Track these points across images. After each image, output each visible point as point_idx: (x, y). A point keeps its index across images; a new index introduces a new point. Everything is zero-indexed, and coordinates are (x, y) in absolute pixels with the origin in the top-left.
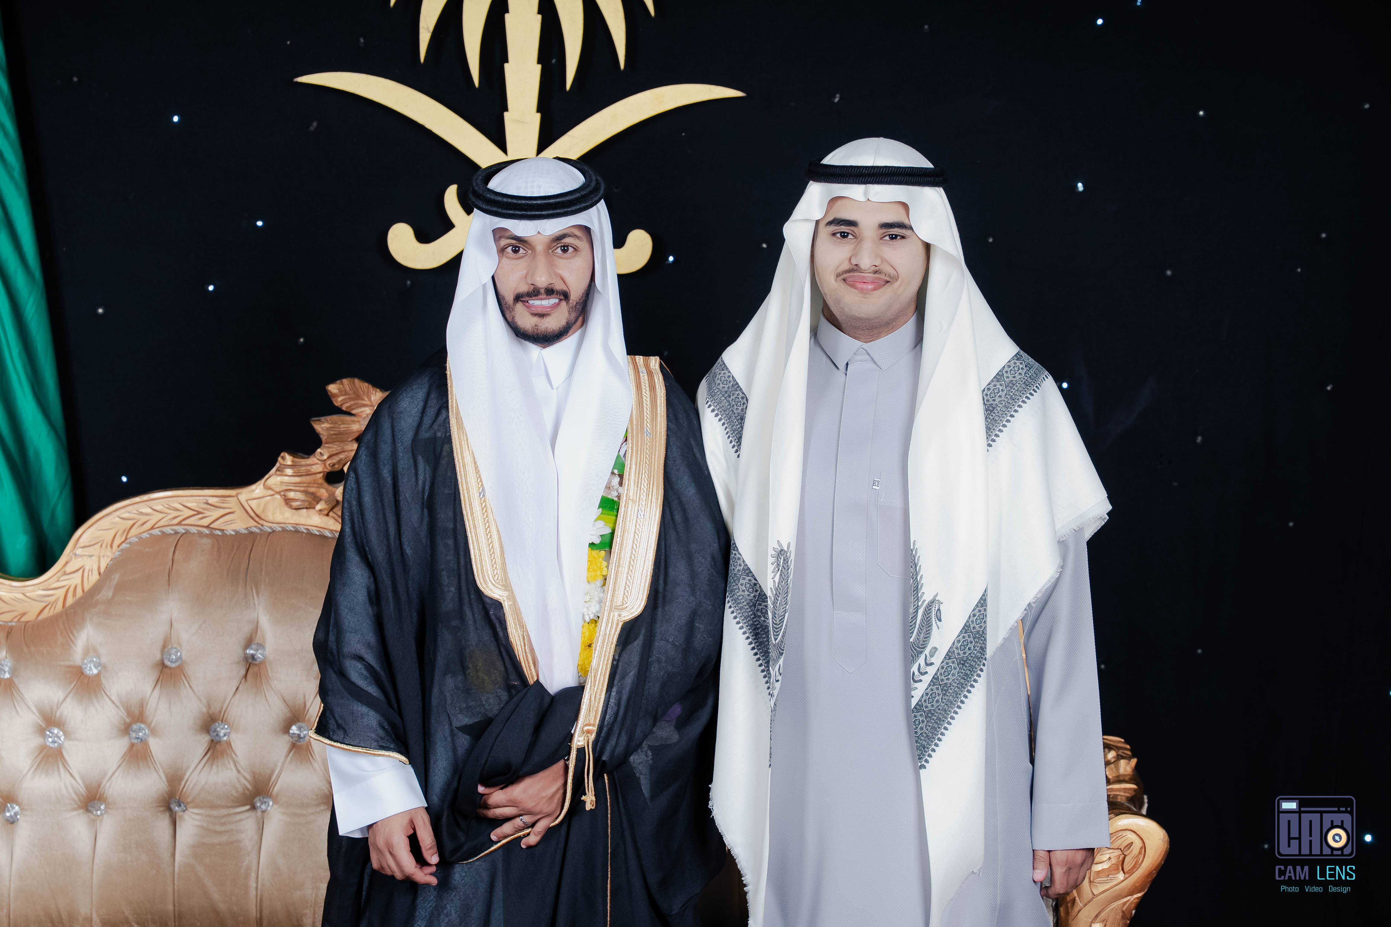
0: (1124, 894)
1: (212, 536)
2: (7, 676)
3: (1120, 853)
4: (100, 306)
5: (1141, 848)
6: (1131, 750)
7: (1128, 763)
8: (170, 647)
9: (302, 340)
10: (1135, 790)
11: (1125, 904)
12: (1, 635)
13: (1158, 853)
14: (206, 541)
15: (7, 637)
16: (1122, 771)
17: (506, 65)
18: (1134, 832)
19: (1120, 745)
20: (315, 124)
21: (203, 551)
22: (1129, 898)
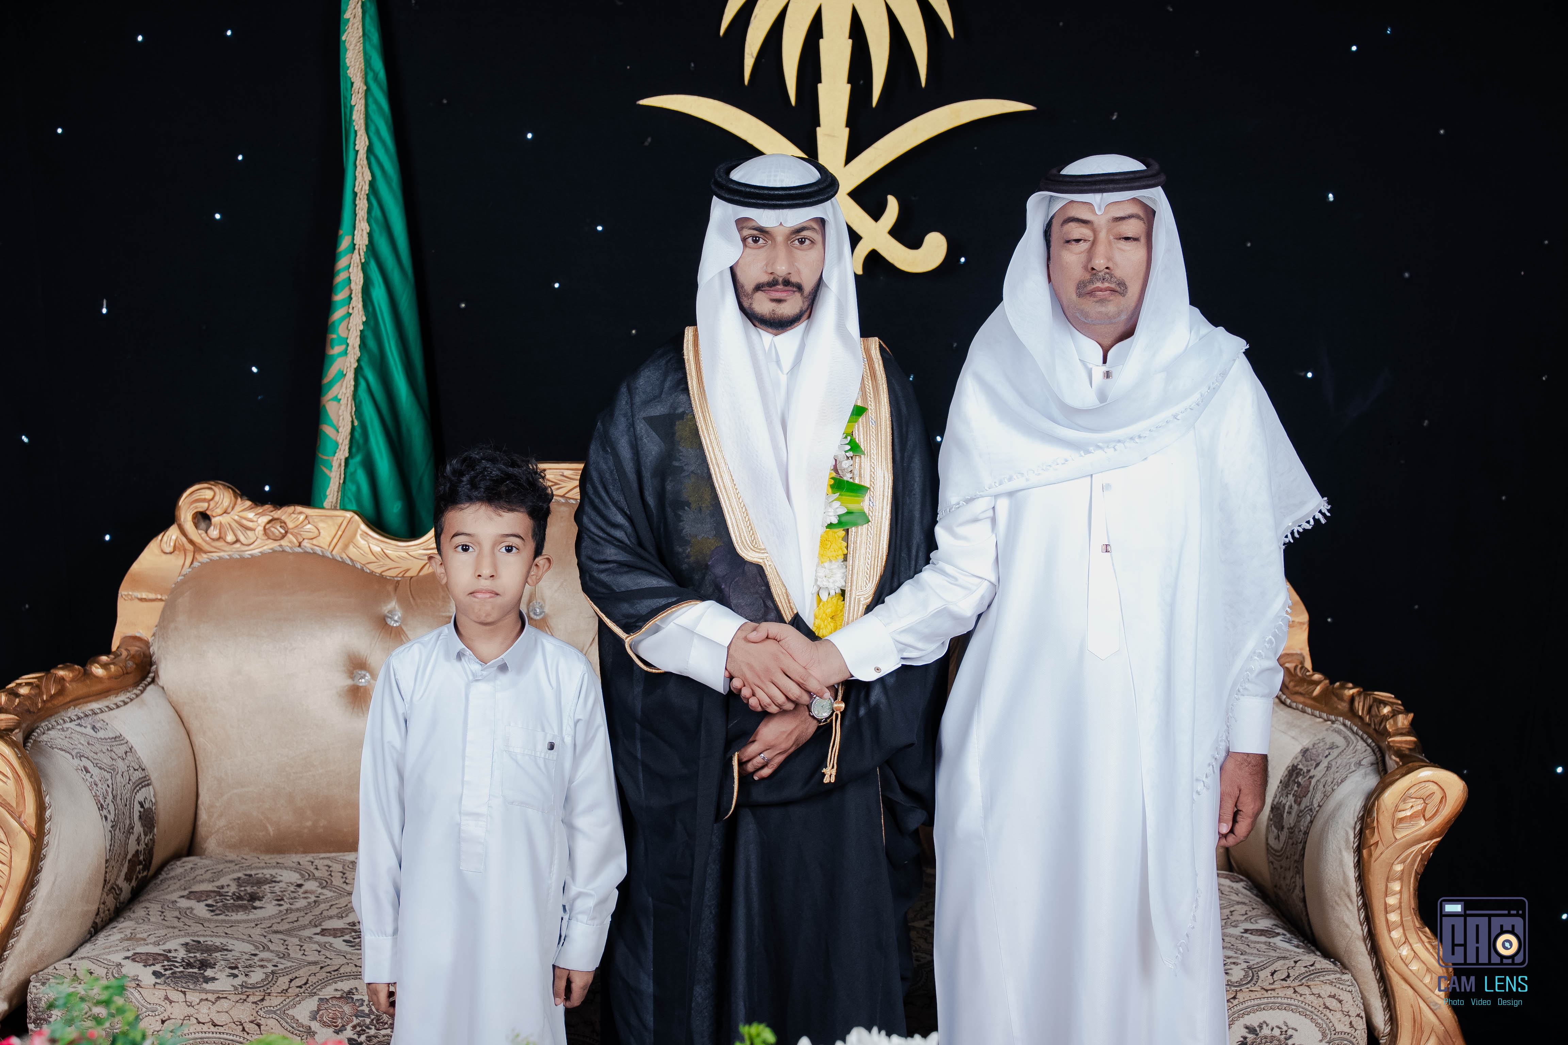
0: (1425, 839)
1: (567, 504)
2: (398, 624)
3: (1422, 801)
4: (462, 301)
5: (1442, 797)
6: (1402, 705)
7: (1406, 718)
8: (534, 602)
9: (634, 332)
10: (1415, 742)
11: (1424, 847)
12: (390, 588)
13: (1458, 802)
14: (563, 509)
15: (396, 590)
16: (1400, 724)
17: (819, 85)
18: (1436, 783)
19: (1391, 700)
20: (649, 140)
21: (562, 517)
22: (1429, 842)
